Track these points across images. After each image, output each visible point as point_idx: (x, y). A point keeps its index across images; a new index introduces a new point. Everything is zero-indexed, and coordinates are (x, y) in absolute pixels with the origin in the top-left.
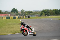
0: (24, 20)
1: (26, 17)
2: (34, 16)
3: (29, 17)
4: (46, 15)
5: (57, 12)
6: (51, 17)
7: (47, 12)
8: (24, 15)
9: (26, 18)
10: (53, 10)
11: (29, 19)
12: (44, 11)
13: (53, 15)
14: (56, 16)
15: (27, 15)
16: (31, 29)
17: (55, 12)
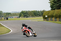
0: (3, 21)
1: (4, 18)
2: (13, 17)
3: (7, 19)
4: (24, 16)
5: (36, 13)
6: (30, 18)
7: (26, 14)
8: (3, 17)
9: (4, 20)
10: (32, 11)
11: (7, 20)
12: (23, 12)
13: (31, 16)
14: (35, 17)
15: (5, 16)
16: (32, 30)
17: (34, 13)
